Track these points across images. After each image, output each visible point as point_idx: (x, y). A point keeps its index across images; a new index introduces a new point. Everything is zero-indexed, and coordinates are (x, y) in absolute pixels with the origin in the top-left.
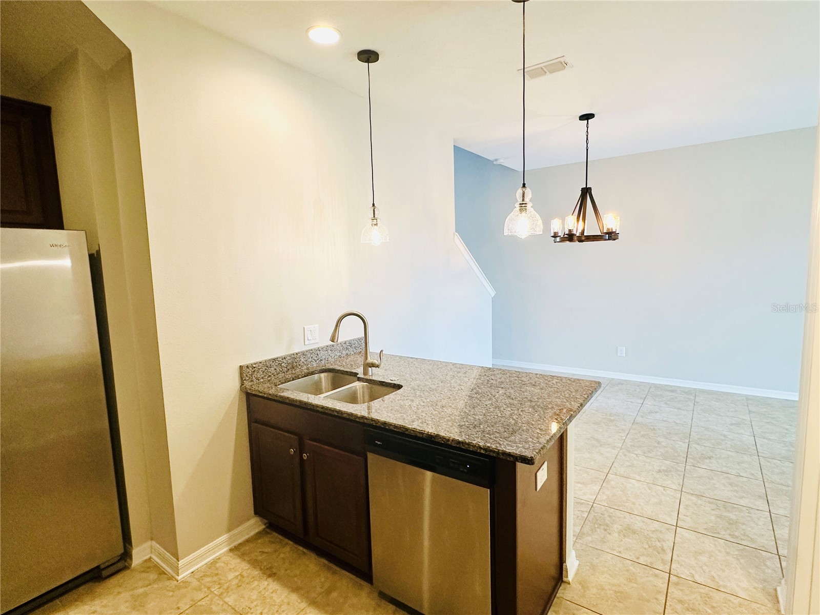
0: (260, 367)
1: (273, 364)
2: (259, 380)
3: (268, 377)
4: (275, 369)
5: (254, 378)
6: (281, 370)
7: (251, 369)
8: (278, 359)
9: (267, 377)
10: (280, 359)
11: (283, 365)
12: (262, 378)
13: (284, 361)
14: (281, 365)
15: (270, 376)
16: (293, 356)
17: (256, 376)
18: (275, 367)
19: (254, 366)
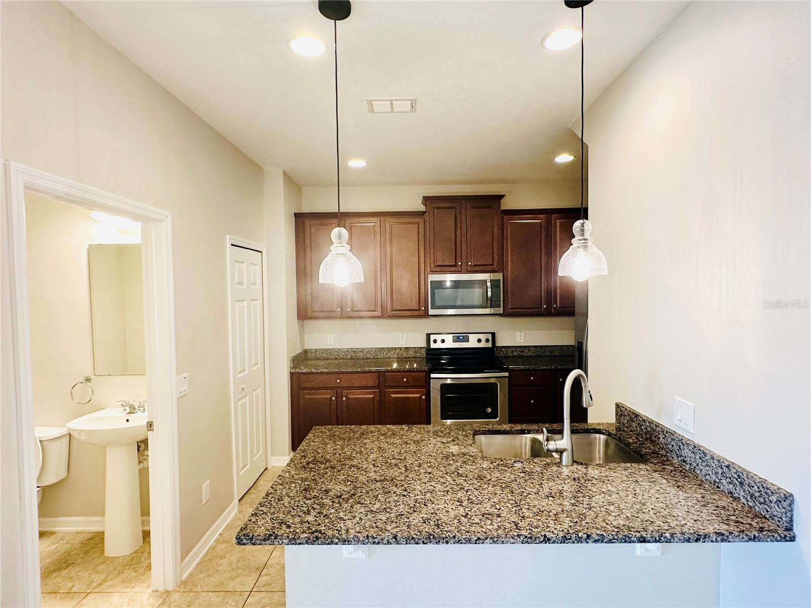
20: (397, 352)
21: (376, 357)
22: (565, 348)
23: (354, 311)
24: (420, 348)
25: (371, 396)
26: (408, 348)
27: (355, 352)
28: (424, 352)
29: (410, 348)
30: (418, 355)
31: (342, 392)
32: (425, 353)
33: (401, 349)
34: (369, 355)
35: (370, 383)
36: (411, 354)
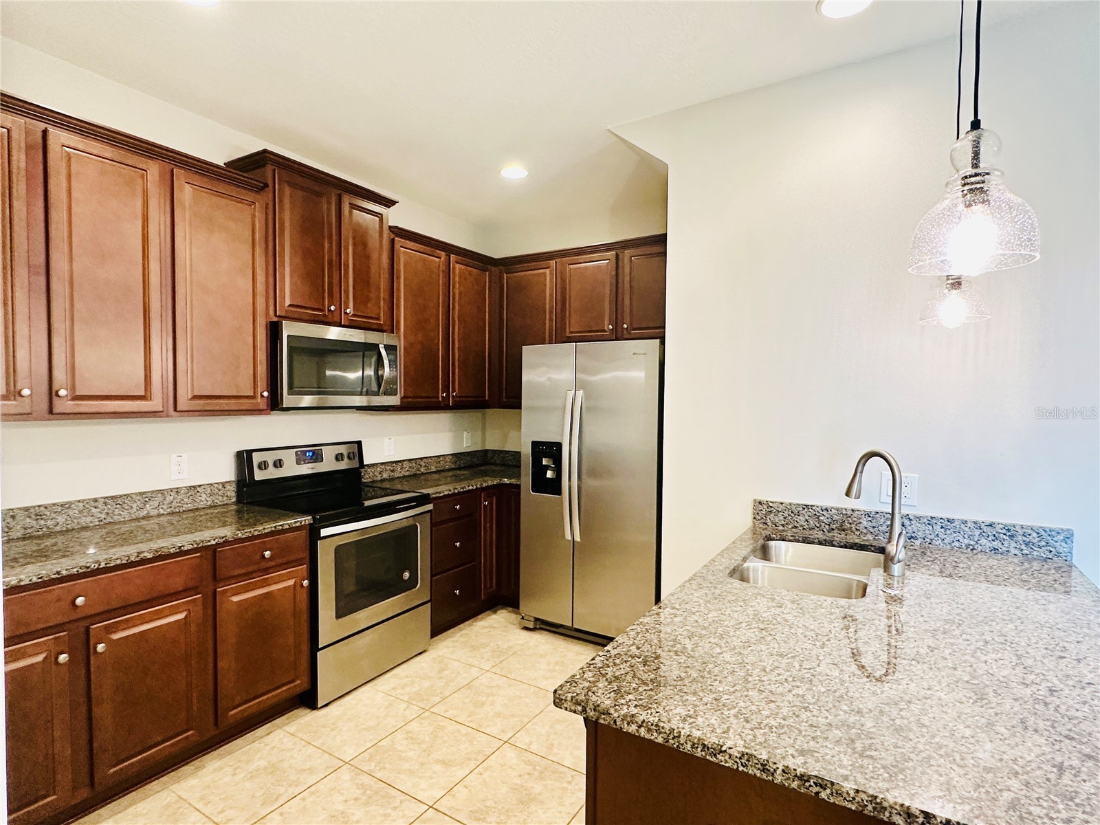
0: (780, 510)
1: (804, 512)
2: (776, 526)
3: (792, 528)
4: (806, 520)
5: (769, 521)
6: (818, 525)
7: (765, 507)
8: (814, 508)
9: (790, 527)
10: (818, 509)
11: (821, 518)
12: (783, 525)
13: (825, 513)
14: (818, 518)
15: (796, 527)
16: (844, 512)
17: (772, 519)
18: (807, 518)
19: (771, 504)
20: (169, 499)
21: (109, 520)
22: (441, 459)
23: (76, 398)
24: (223, 484)
25: (181, 616)
26: (194, 487)
27: (39, 516)
28: (231, 491)
29: (200, 486)
30: (219, 500)
31: (87, 629)
32: (233, 494)
33: (178, 491)
34: (89, 519)
35: (178, 583)
36: (204, 500)
